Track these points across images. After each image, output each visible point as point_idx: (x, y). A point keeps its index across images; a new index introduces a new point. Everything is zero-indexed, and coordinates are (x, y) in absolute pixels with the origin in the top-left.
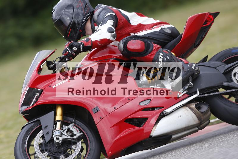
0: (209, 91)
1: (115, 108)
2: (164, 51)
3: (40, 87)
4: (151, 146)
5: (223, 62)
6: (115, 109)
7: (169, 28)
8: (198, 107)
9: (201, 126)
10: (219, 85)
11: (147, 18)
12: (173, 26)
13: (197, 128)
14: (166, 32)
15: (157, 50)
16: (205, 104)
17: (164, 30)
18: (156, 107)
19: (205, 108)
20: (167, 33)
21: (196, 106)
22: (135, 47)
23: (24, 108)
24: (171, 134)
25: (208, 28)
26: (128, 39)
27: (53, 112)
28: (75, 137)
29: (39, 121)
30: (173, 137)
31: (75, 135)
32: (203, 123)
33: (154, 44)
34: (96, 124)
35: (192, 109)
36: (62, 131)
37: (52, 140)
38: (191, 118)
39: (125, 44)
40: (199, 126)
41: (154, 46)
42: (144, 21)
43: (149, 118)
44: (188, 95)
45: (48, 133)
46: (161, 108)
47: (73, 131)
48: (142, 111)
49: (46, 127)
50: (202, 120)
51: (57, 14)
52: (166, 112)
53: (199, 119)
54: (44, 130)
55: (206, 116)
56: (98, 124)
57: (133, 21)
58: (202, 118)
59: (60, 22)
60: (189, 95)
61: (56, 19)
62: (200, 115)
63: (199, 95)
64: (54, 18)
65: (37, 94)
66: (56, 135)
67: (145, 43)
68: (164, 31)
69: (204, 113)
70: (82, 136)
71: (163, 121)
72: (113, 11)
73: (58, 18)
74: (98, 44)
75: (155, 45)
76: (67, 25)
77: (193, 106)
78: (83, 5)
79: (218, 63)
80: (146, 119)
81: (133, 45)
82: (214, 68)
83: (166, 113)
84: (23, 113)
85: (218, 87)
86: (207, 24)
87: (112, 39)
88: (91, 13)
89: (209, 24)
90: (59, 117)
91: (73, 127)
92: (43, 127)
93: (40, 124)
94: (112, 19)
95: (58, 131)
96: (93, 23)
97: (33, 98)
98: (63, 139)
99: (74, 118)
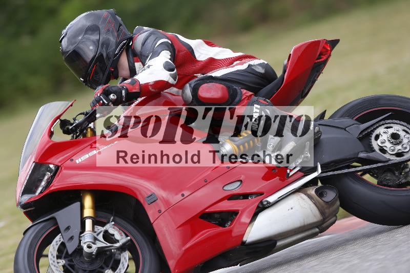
0: (336, 166)
1: (183, 195)
2: (261, 101)
3: (54, 162)
4: (242, 259)
5: (354, 119)
6: (183, 198)
7: (260, 65)
8: (320, 193)
9: (324, 225)
10: (353, 157)
11: (221, 49)
12: (266, 63)
13: (317, 230)
14: (257, 72)
15: (248, 99)
16: (331, 189)
17: (253, 67)
18: (251, 194)
19: (331, 195)
20: (259, 73)
21: (316, 191)
22: (212, 94)
23: (26, 198)
24: (276, 239)
25: (323, 65)
26: (199, 82)
27: (78, 204)
28: (117, 245)
29: (54, 219)
30: (279, 244)
31: (117, 241)
32: (328, 220)
33: (242, 90)
34: (152, 222)
35: (310, 197)
36: (95, 235)
37: (79, 250)
38: (309, 211)
39: (195, 90)
40: (321, 225)
41: (243, 93)
42: (217, 54)
43: (240, 212)
44: (303, 174)
45: (72, 238)
46: (258, 196)
47: (113, 235)
48: (228, 200)
49: (68, 228)
50: (327, 215)
51: (70, 42)
52: (267, 201)
53: (322, 213)
54: (63, 234)
55: (332, 209)
56: (155, 223)
57: (199, 54)
58: (327, 211)
59: (75, 56)
60: (305, 173)
61: (67, 50)
62: (323, 207)
63: (322, 173)
64: (64, 49)
65: (48, 175)
66: (85, 241)
67: (228, 88)
68: (253, 69)
69: (330, 204)
70: (129, 243)
71: (263, 217)
72: (167, 37)
73: (71, 48)
74: (151, 89)
75: (244, 91)
76: (88, 60)
77: (312, 191)
78: (114, 26)
79: (347, 121)
80: (235, 213)
81: (208, 90)
82: (342, 128)
83: (268, 203)
84: (24, 206)
85: (350, 160)
86: (321, 58)
87: (171, 81)
88: (127, 39)
89: (324, 58)
90: (88, 212)
91: (114, 228)
92: (62, 228)
93: (56, 223)
94: (167, 48)
95: (88, 235)
96: (131, 57)
97: (41, 181)
98: (98, 248)
99: (112, 214)
